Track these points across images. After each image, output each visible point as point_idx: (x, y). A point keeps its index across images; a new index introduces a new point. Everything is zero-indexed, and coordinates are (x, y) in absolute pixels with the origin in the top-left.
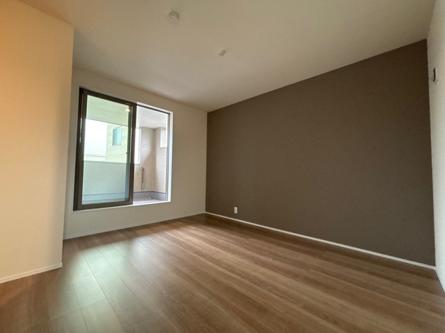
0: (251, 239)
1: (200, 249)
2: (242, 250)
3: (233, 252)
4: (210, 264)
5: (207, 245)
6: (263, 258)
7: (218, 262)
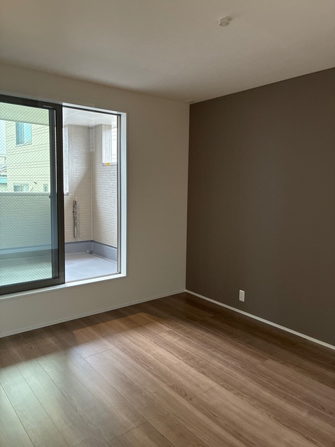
0: (270, 362)
1: (181, 379)
2: (253, 386)
3: (239, 390)
4: (200, 415)
5: (193, 371)
6: (291, 409)
7: (212, 413)
